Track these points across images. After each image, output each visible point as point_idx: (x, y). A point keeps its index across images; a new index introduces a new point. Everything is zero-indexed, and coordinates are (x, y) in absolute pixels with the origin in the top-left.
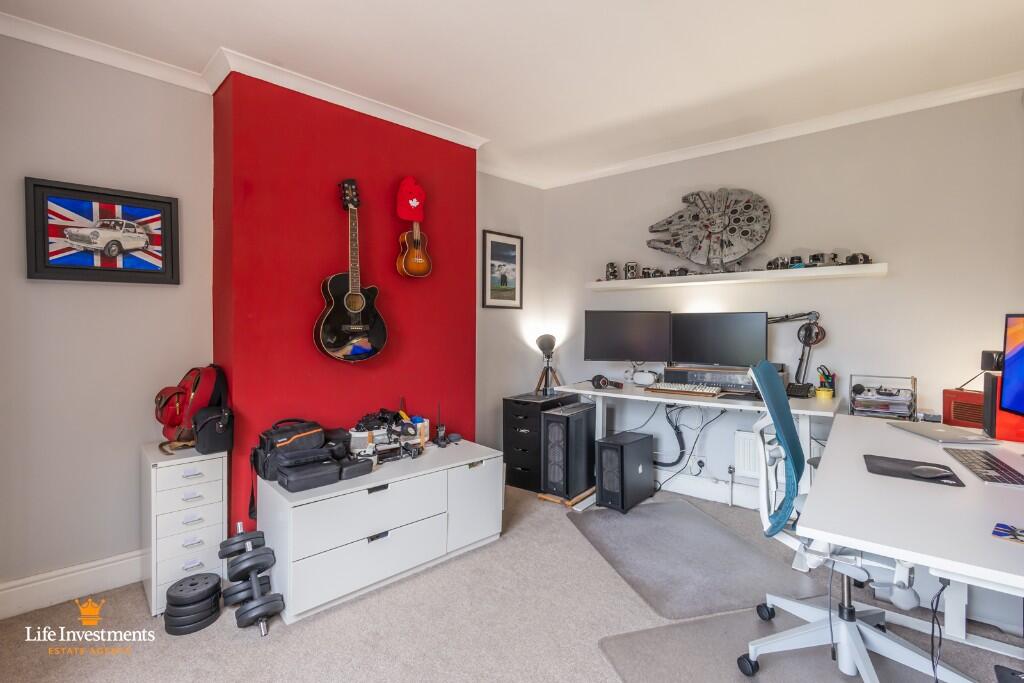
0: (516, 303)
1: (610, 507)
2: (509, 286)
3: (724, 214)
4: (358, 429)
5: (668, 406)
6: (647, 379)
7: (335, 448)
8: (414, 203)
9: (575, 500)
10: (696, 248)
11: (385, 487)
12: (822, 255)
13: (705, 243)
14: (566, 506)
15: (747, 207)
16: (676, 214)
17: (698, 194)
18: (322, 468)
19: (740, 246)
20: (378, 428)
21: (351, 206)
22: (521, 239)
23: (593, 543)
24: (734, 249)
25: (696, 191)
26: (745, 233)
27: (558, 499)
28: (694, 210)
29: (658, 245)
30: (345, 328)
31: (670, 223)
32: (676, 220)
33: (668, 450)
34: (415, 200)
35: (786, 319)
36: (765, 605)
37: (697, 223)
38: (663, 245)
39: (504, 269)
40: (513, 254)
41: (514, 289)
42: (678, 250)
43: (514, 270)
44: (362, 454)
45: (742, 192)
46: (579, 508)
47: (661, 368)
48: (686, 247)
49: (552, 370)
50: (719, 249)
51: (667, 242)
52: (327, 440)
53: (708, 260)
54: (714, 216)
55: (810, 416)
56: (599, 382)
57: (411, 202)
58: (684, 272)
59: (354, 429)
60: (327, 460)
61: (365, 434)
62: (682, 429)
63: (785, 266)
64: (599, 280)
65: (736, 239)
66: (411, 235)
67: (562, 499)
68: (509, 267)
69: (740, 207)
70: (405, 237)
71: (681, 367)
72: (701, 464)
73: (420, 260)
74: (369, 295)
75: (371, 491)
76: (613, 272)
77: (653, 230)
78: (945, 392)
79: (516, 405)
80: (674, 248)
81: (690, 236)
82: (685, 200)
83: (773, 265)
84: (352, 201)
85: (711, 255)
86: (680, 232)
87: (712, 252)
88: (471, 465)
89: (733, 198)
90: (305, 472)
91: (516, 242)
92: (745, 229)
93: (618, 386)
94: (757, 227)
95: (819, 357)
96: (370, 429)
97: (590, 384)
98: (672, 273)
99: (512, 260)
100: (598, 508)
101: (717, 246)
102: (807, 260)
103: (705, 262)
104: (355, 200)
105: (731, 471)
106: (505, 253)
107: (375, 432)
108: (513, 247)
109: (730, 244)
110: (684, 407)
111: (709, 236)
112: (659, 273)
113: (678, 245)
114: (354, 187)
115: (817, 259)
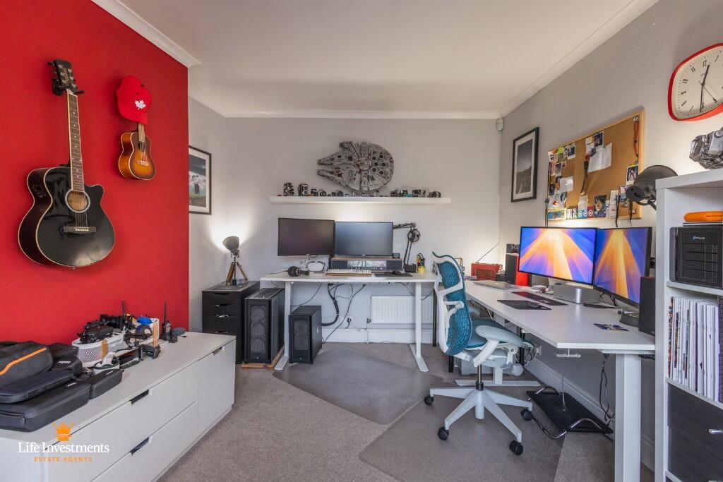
0: (206, 209)
1: (301, 362)
2: (201, 195)
3: (368, 159)
4: (85, 340)
5: (330, 284)
6: (319, 267)
7: (71, 366)
8: (140, 105)
9: (274, 362)
10: (352, 179)
11: (146, 393)
12: (420, 191)
13: (358, 176)
14: (269, 368)
15: (381, 157)
16: (336, 154)
17: (350, 143)
18: (68, 393)
19: (378, 181)
20: (110, 336)
21: (69, 92)
22: (210, 155)
23: (306, 390)
24: (376, 182)
25: (349, 140)
26: (381, 173)
27: (261, 365)
28: (348, 154)
29: (325, 174)
30: (68, 229)
31: (333, 159)
32: (336, 158)
33: (328, 314)
34: (142, 102)
35: (399, 227)
36: (429, 396)
37: (352, 162)
38: (329, 174)
39: (197, 180)
40: (204, 167)
41: (205, 197)
42: (340, 178)
43: (204, 181)
44: (99, 365)
45: (377, 146)
46: (279, 368)
47: (325, 259)
48: (345, 177)
49: (238, 265)
50: (367, 182)
51: (332, 173)
52: (56, 360)
53: (361, 188)
54: (363, 159)
55: (422, 283)
56: (293, 272)
57: (137, 102)
58: (340, 194)
59: (78, 340)
60: (72, 380)
61: (98, 344)
62: (337, 299)
63: (401, 195)
64: (280, 196)
65: (376, 175)
66: (136, 137)
67: (264, 364)
68: (201, 178)
69: (377, 156)
70: (130, 137)
71: (337, 258)
72: (349, 321)
73: (146, 163)
74: (95, 194)
75: (134, 401)
76: (289, 190)
77: (320, 163)
78: (472, 264)
79: (218, 296)
80: (336, 177)
81: (347, 171)
82: (342, 145)
83: (394, 194)
84: (70, 87)
85: (362, 185)
86: (341, 167)
87: (363, 183)
88: (215, 352)
89: (372, 149)
90: (48, 402)
91: (206, 157)
92: (381, 170)
93: (307, 273)
94: (388, 170)
95: (416, 249)
96: (101, 338)
97: (287, 273)
98: (334, 194)
99: (203, 172)
100: (291, 365)
101: (365, 179)
102: (410, 192)
103: (358, 189)
104: (74, 86)
105: (369, 321)
106: (198, 166)
107: (109, 340)
108: (203, 161)
109: (373, 179)
110: (339, 285)
111: (360, 172)
112: (323, 194)
113: (340, 175)
114: (70, 71)
115: (417, 193)
